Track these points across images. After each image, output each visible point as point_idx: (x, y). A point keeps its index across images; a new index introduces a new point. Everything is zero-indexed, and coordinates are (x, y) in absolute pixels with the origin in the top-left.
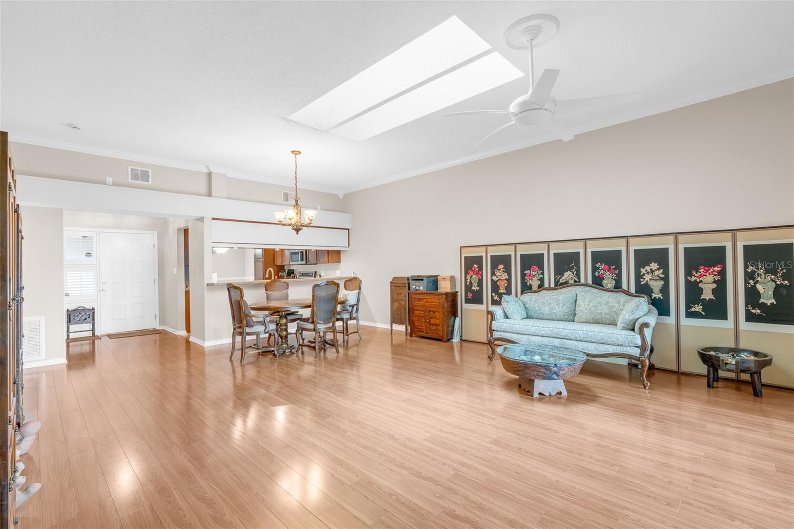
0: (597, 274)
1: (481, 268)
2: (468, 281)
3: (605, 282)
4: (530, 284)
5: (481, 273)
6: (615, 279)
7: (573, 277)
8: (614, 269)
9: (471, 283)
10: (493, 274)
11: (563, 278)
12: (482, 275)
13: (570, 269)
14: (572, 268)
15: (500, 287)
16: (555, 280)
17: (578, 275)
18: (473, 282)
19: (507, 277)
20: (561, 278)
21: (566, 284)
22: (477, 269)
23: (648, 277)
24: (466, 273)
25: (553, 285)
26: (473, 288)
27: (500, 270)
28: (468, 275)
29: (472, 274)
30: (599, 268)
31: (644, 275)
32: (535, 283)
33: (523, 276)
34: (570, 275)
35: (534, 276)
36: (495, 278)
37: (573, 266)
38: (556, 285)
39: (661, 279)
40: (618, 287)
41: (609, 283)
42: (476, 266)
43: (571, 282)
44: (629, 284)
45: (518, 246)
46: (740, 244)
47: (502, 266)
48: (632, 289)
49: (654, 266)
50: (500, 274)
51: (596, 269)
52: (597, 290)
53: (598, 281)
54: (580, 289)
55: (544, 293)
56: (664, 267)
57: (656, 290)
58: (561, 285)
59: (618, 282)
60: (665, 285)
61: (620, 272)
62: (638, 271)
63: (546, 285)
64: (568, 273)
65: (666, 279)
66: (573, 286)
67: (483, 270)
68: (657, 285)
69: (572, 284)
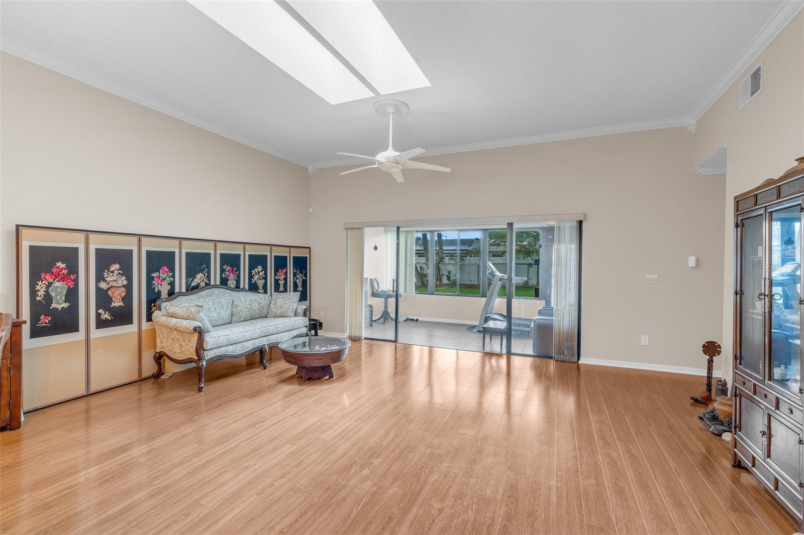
0: (223, 276)
1: (73, 271)
2: (41, 293)
3: (229, 282)
4: (158, 290)
5: (72, 277)
6: (236, 280)
7: (204, 279)
8: (236, 271)
9: (47, 296)
10: (100, 278)
11: (195, 280)
12: (76, 281)
13: (202, 271)
15: (114, 299)
16: (187, 283)
17: (209, 277)
18: (52, 294)
19: (125, 283)
20: (193, 280)
22: (64, 272)
23: (256, 277)
24: (35, 278)
25: (184, 290)
26: (54, 305)
27: (113, 272)
28: (40, 283)
29: (51, 280)
30: (225, 269)
31: (254, 275)
32: (164, 289)
33: (150, 280)
34: (201, 277)
35: (164, 279)
36: (103, 285)
37: (204, 268)
38: (187, 290)
39: (264, 278)
40: (238, 287)
41: (232, 283)
42: (63, 266)
43: (203, 284)
44: (244, 282)
45: (144, 239)
46: (292, 255)
47: (117, 266)
48: (247, 287)
49: (260, 268)
50: (114, 278)
51: (222, 271)
52: (223, 290)
53: (224, 282)
54: (216, 291)
55: (174, 302)
56: (265, 269)
57: (261, 287)
58: (192, 289)
59: (238, 281)
60: (266, 284)
61: (239, 273)
62: (250, 273)
63: (177, 290)
64: (199, 276)
65: (265, 278)
66: (203, 289)
67: (77, 273)
68: (261, 283)
69: (203, 287)
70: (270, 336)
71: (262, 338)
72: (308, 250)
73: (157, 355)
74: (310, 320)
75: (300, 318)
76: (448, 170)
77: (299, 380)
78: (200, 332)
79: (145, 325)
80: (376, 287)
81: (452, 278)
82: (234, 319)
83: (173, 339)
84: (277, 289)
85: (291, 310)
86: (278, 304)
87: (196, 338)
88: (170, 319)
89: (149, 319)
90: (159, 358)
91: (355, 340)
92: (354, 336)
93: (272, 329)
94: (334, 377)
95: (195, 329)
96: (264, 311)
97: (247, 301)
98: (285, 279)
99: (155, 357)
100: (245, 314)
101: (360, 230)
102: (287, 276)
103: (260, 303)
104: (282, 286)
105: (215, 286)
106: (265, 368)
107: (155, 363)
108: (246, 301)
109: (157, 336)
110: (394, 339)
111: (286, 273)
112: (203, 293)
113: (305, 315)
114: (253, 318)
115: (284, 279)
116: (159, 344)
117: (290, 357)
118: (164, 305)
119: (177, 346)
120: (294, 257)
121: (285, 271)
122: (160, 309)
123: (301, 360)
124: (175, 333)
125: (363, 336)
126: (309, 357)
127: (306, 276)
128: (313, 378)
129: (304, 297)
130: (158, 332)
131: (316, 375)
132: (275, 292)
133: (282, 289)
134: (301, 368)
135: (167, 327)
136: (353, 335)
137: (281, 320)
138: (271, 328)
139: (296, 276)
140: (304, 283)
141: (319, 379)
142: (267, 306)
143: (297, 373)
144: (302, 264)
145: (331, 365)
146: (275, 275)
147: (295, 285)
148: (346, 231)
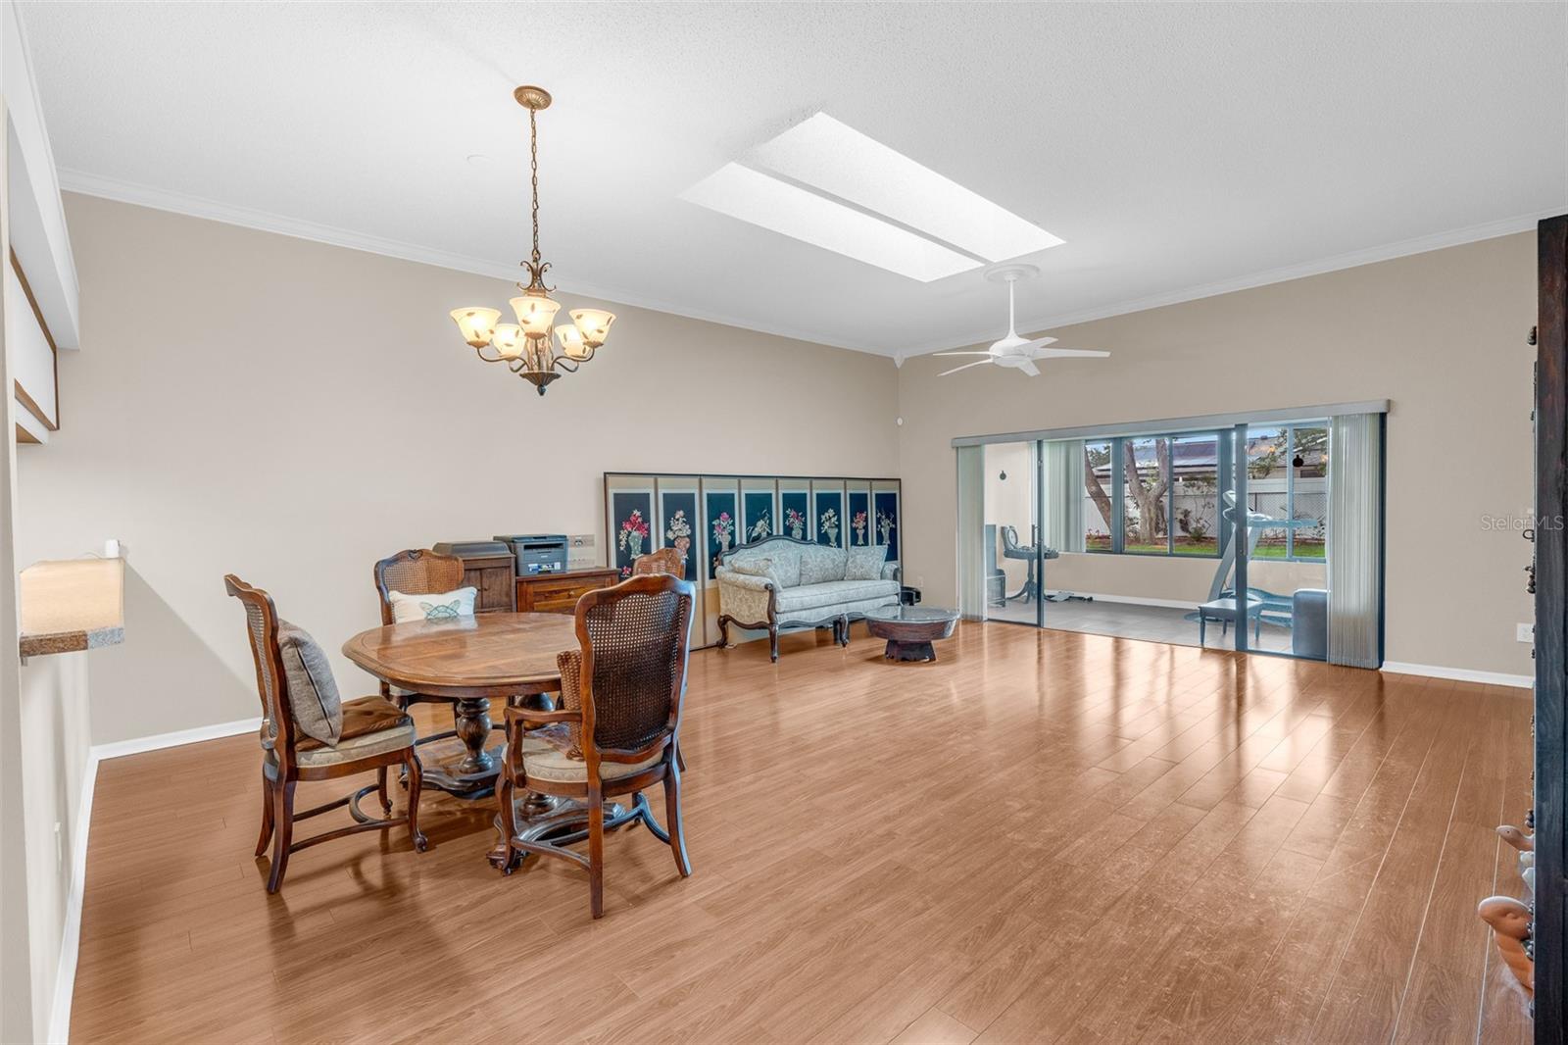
0: (787, 523)
1: (646, 519)
2: (623, 543)
3: (794, 532)
4: (720, 541)
5: (646, 525)
6: (802, 529)
7: (766, 528)
8: (802, 516)
9: (628, 546)
10: (668, 527)
11: (756, 529)
12: (648, 530)
13: (763, 517)
14: (765, 515)
16: (747, 532)
17: (771, 525)
18: (632, 544)
19: (689, 532)
20: (753, 529)
21: (757, 539)
22: (640, 520)
23: (827, 525)
24: (619, 528)
25: (744, 542)
26: (633, 557)
27: (678, 520)
28: (622, 532)
29: (630, 529)
30: (790, 515)
31: (824, 522)
32: (724, 539)
33: (711, 528)
34: (763, 525)
35: (725, 528)
36: (671, 535)
37: (765, 513)
38: (748, 542)
40: (804, 538)
41: (797, 533)
42: (637, 514)
43: (764, 534)
44: (812, 533)
45: (704, 480)
46: (874, 492)
47: (681, 513)
48: (815, 539)
49: (831, 512)
50: (680, 527)
51: (786, 517)
52: (787, 542)
53: (788, 531)
54: (780, 543)
55: (736, 556)
56: (838, 513)
57: (833, 539)
58: (754, 541)
59: (804, 531)
60: (839, 534)
61: (806, 519)
62: (819, 519)
63: (737, 542)
64: (761, 523)
65: (838, 526)
66: (765, 540)
67: (649, 521)
68: (833, 533)
69: (764, 539)
70: (850, 604)
71: (839, 606)
72: (898, 482)
73: (722, 619)
74: (903, 588)
75: (889, 582)
76: (1107, 354)
77: (890, 660)
78: (771, 590)
79: (709, 583)
80: (1013, 541)
81: (1193, 525)
82: (803, 581)
83: (740, 599)
84: (854, 542)
85: (875, 570)
86: (858, 561)
87: (767, 598)
88: (737, 575)
89: (713, 576)
90: (724, 622)
91: (972, 621)
92: (971, 616)
93: (852, 594)
94: (937, 660)
95: (766, 587)
96: (840, 571)
97: (820, 557)
98: (866, 528)
99: (719, 622)
100: (817, 575)
101: (976, 449)
102: (867, 524)
103: (833, 560)
104: (861, 537)
105: (778, 537)
106: (844, 646)
107: (718, 628)
108: (816, 557)
109: (721, 596)
110: (1036, 622)
111: (866, 518)
112: (765, 546)
113: (895, 578)
114: (825, 581)
115: (864, 528)
116: (723, 606)
117: (876, 628)
118: (727, 559)
119: (745, 607)
120: (877, 495)
121: (864, 515)
122: (723, 565)
123: (891, 632)
124: (743, 591)
125: (986, 616)
126: (903, 628)
127: (895, 522)
128: (908, 657)
129: (892, 554)
130: (722, 591)
131: (912, 655)
132: (851, 545)
133: (861, 541)
134: (892, 643)
135: (733, 584)
136: (969, 613)
137: (864, 584)
138: (851, 592)
139: (880, 523)
140: (893, 533)
141: (915, 660)
142: (842, 564)
143: (887, 653)
144: (888, 505)
145: (933, 642)
146: (852, 521)
147: (880, 535)
148: (954, 451)
